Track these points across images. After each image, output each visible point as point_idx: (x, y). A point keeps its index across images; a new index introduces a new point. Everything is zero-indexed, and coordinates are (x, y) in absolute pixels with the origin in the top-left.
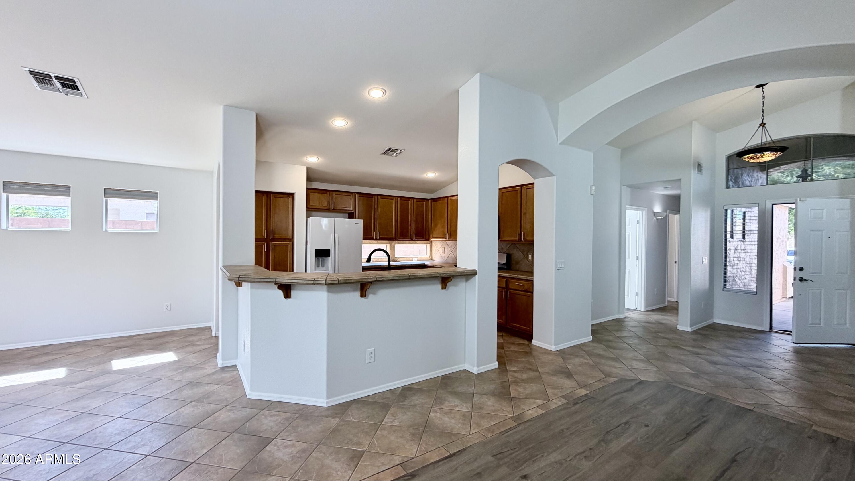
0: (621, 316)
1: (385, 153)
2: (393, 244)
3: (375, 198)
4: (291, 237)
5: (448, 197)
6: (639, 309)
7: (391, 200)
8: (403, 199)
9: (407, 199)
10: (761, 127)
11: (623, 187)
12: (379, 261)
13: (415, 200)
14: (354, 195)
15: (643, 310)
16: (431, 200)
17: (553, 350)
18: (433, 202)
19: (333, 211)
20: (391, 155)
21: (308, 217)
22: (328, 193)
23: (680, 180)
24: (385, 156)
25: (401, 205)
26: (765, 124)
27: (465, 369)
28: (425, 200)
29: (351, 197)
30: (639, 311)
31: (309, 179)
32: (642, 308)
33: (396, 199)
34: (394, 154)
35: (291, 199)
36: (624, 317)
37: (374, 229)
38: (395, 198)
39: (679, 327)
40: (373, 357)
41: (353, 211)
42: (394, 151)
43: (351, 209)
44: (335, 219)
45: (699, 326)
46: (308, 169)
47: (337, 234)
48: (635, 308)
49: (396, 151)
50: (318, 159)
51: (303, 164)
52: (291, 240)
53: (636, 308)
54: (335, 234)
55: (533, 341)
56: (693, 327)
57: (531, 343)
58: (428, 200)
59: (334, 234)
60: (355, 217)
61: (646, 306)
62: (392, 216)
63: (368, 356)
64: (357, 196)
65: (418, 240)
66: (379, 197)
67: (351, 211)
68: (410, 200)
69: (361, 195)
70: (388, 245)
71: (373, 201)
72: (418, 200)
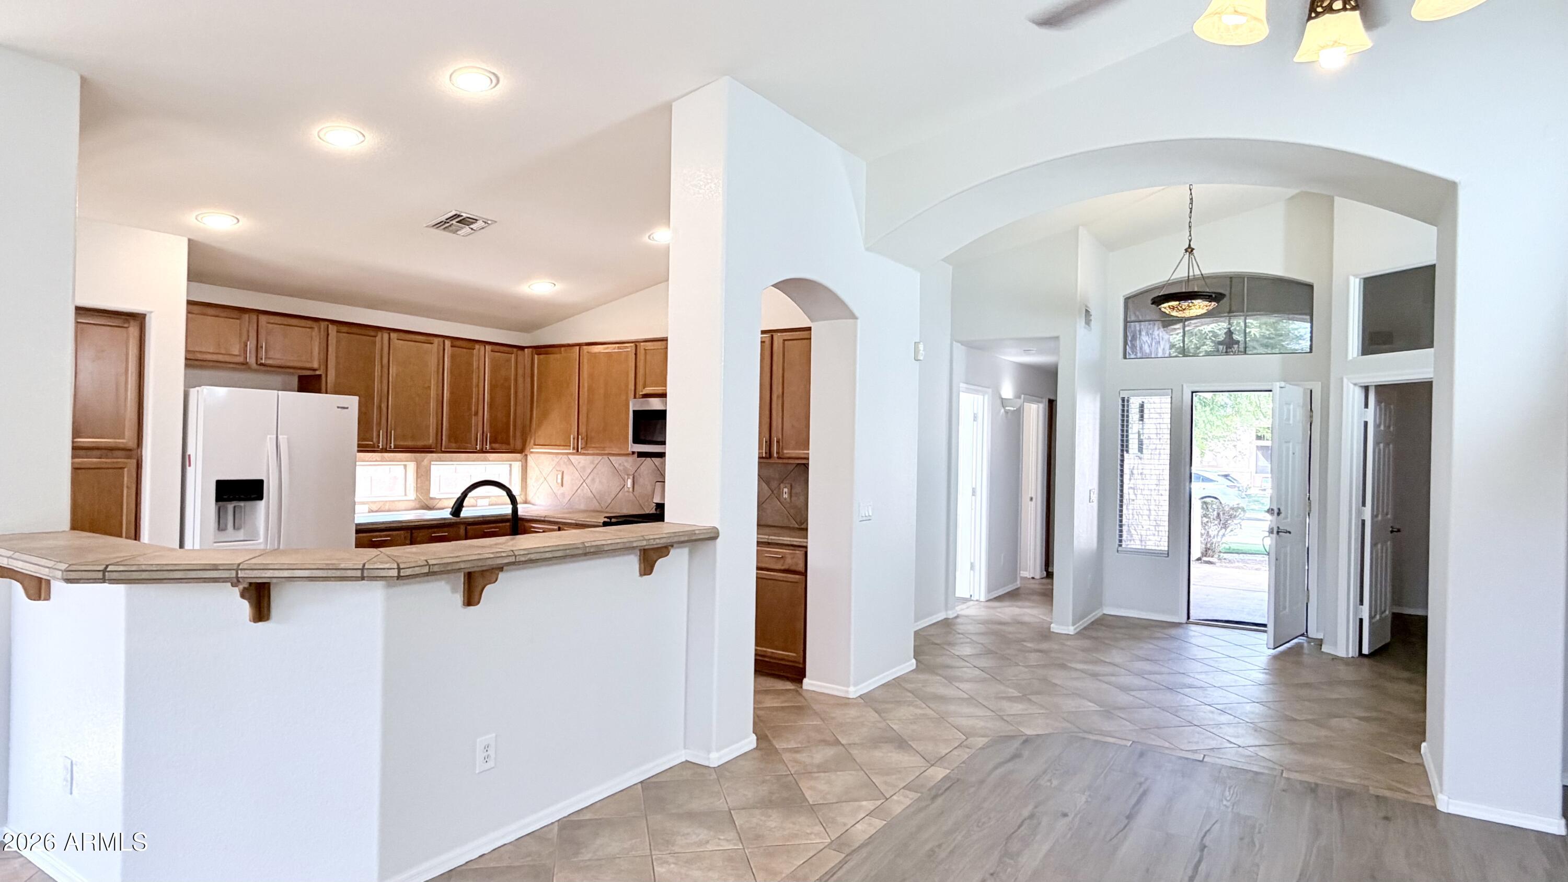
0: (951, 615)
1: (438, 225)
2: (425, 462)
3: (382, 338)
4: (132, 444)
5: (580, 345)
6: (975, 597)
7: (426, 345)
8: (456, 342)
9: (470, 345)
10: (1188, 253)
11: (954, 342)
12: (387, 508)
13: (488, 348)
14: (322, 327)
15: (983, 599)
16: (530, 350)
17: (851, 697)
18: (536, 356)
19: (261, 368)
20: (455, 232)
21: (189, 385)
22: (246, 316)
23: (1057, 338)
24: (439, 233)
25: (453, 357)
26: (1193, 249)
27: (687, 761)
28: (515, 350)
29: (315, 333)
30: (977, 601)
31: (195, 275)
32: (981, 594)
33: (439, 342)
34: (462, 228)
35: (133, 330)
36: (955, 615)
37: (379, 424)
38: (436, 340)
39: (1055, 628)
40: (493, 756)
41: (318, 373)
42: (466, 221)
43: (316, 365)
44: (280, 392)
45: (1083, 623)
46: (193, 246)
47: (285, 436)
48: (969, 597)
49: (472, 223)
50: (236, 221)
51: (176, 230)
52: (135, 451)
53: (971, 596)
54: (280, 437)
55: (805, 681)
56: (1075, 626)
57: (802, 687)
58: (522, 348)
59: (275, 436)
60: (323, 389)
61: (989, 590)
62: (429, 387)
63: (480, 755)
64: (333, 329)
65: (493, 451)
66: (393, 335)
67: (315, 370)
68: (477, 346)
69: (345, 329)
70: (412, 466)
71: (378, 346)
72: (497, 348)
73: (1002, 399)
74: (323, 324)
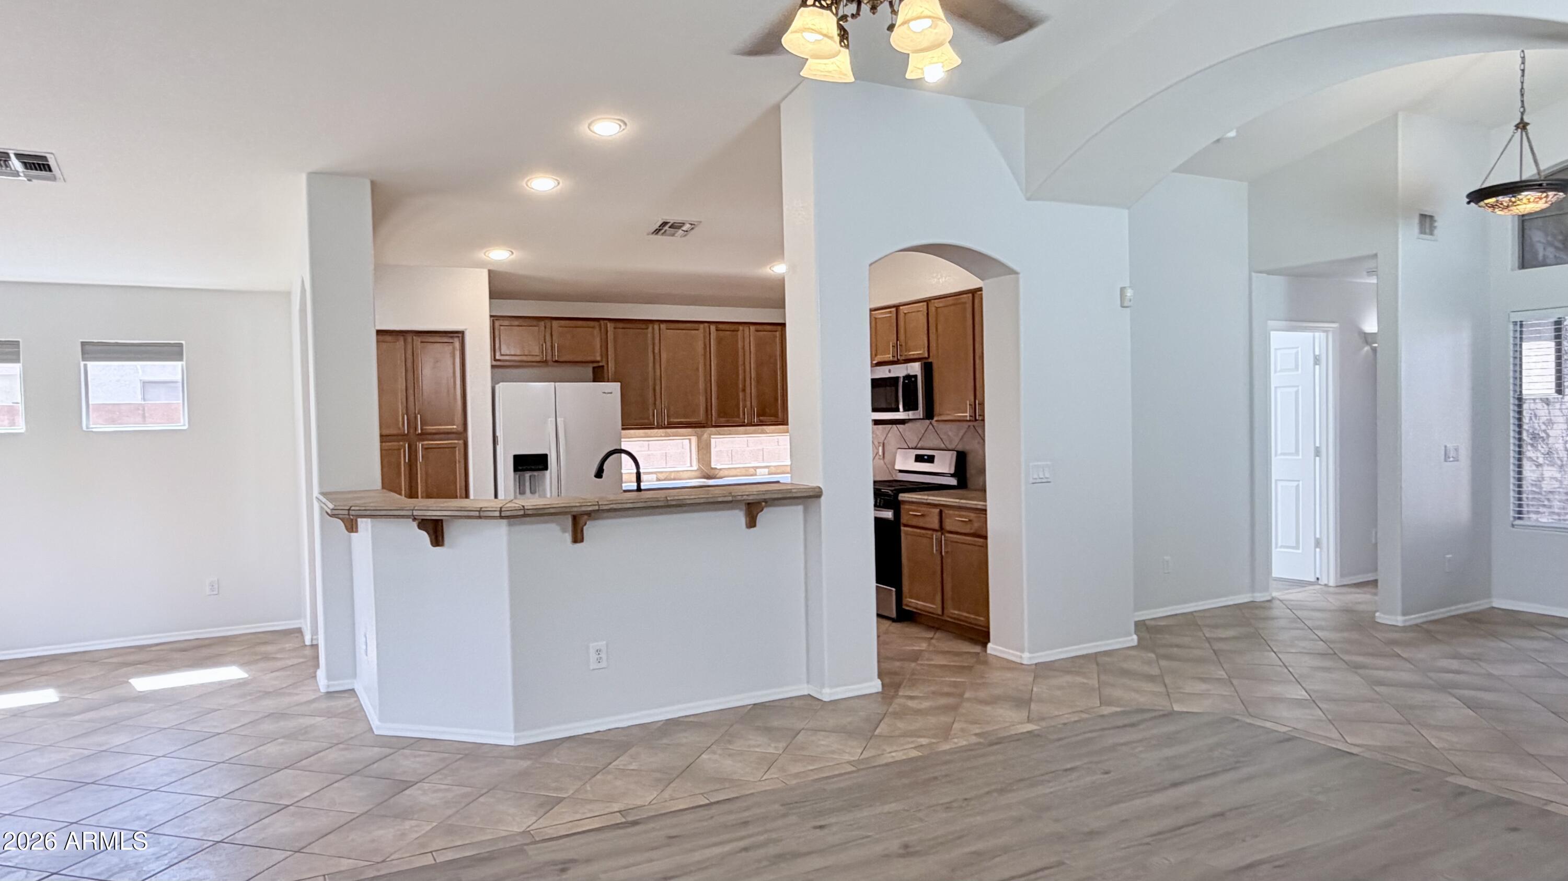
0: (1260, 597)
1: (657, 231)
2: (705, 436)
3: (653, 329)
4: (461, 429)
6: (1324, 581)
7: (693, 332)
8: (720, 326)
9: (733, 327)
10: (1519, 131)
13: (752, 328)
14: (601, 325)
15: (1332, 583)
17: (1025, 662)
19: (556, 364)
20: (673, 235)
21: (495, 381)
22: (542, 323)
23: (1376, 255)
24: (659, 237)
25: (719, 341)
26: (1525, 124)
27: (809, 695)
28: (779, 327)
29: (597, 331)
30: (1326, 585)
31: (495, 295)
32: (1330, 578)
33: (704, 328)
34: (677, 232)
36: (1269, 598)
37: (654, 404)
38: (702, 326)
39: (1381, 617)
40: (605, 658)
42: (676, 226)
43: (599, 358)
44: (557, 384)
46: (492, 276)
47: (562, 419)
48: (1313, 579)
49: (681, 227)
50: (510, 253)
51: (480, 265)
52: (462, 434)
53: (1318, 579)
54: (558, 419)
55: (990, 645)
57: (986, 651)
59: (554, 419)
60: (606, 379)
61: (1343, 573)
62: (697, 369)
63: (593, 656)
64: (610, 326)
65: (761, 424)
66: (663, 326)
67: (598, 362)
68: (741, 328)
69: (621, 325)
70: (694, 439)
71: (650, 335)
72: (759, 327)
73: (1365, 333)
74: (602, 322)
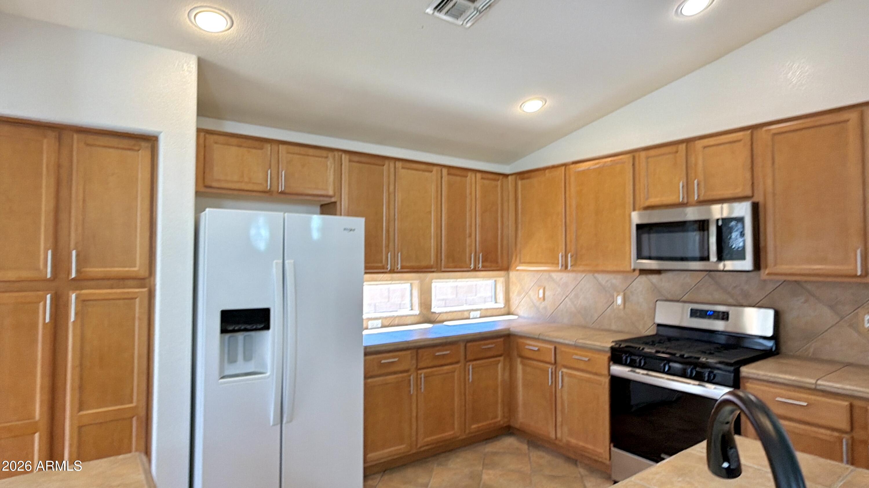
2: (427, 280)
3: (389, 166)
4: (144, 273)
5: (565, 165)
9: (463, 172)
12: (396, 322)
13: (479, 175)
16: (514, 177)
25: (450, 185)
28: (501, 177)
33: (437, 171)
35: (144, 155)
37: (388, 246)
38: (435, 169)
41: (333, 200)
43: (331, 193)
44: (286, 216)
50: (229, 23)
52: (147, 280)
54: (286, 262)
58: (506, 176)
59: (281, 261)
62: (430, 212)
65: (485, 269)
66: (399, 164)
67: (331, 197)
68: (469, 174)
69: (356, 158)
70: (416, 283)
71: (385, 173)
72: (485, 176)
74: (336, 153)
